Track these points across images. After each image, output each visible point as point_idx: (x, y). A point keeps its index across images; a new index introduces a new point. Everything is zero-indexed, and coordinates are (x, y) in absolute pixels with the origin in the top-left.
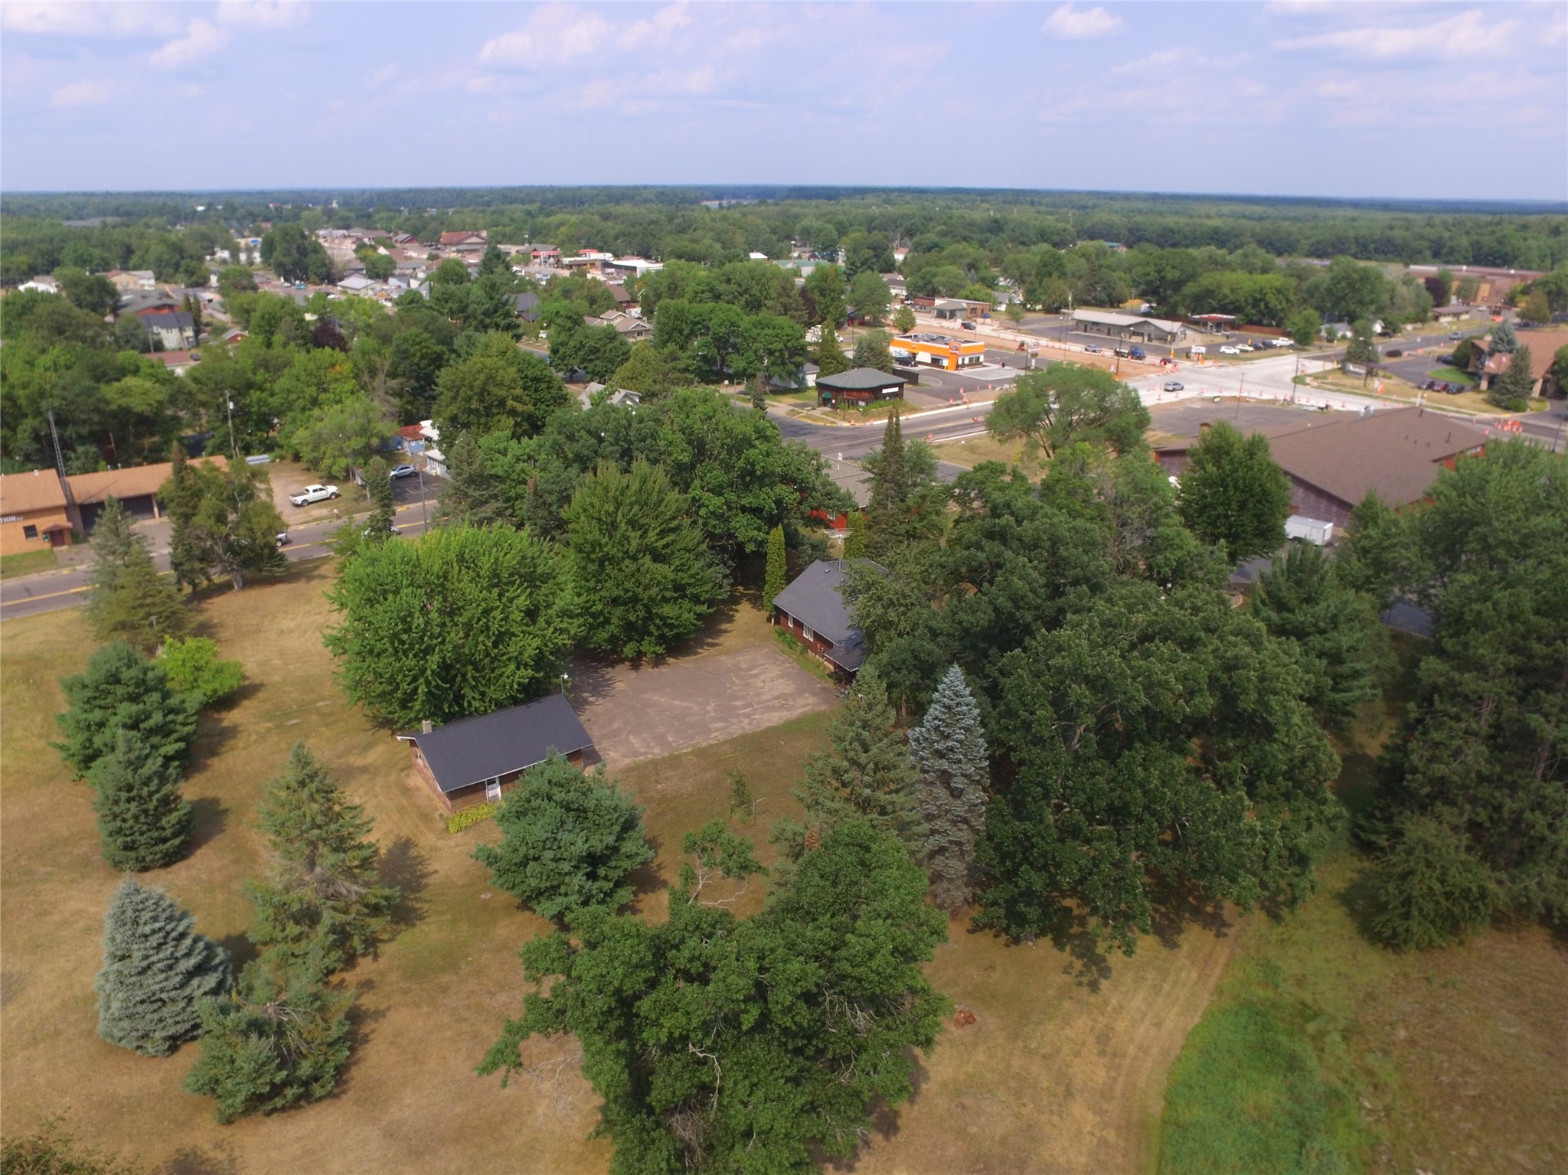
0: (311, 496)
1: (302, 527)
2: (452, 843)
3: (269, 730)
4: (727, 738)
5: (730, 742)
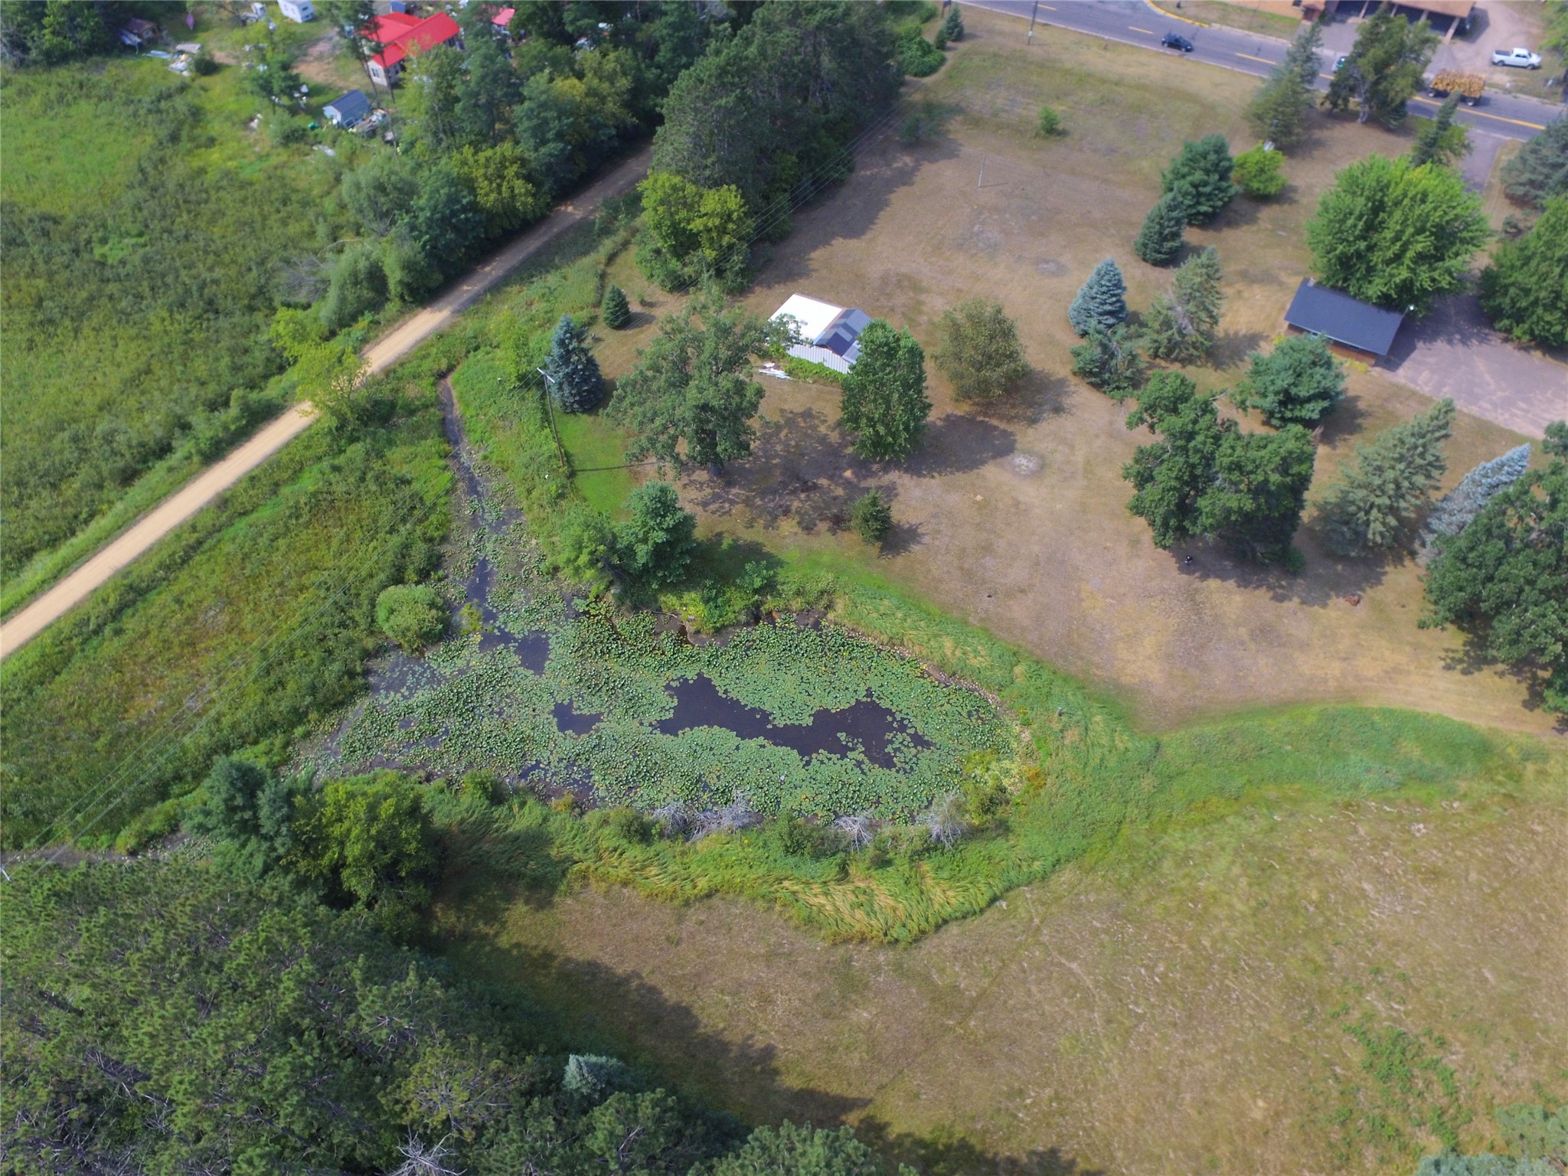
0: (1511, 59)
3: (1267, 229)
4: (1478, 415)
5: (1474, 418)
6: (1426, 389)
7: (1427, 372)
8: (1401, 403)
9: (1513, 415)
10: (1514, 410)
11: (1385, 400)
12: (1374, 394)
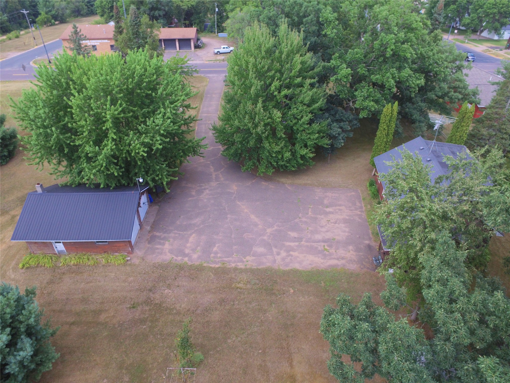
1: (207, 62)
4: (254, 266)
5: (252, 271)
6: (195, 256)
7: (194, 235)
8: (169, 287)
9: (289, 250)
10: (288, 244)
11: (150, 290)
12: (137, 287)
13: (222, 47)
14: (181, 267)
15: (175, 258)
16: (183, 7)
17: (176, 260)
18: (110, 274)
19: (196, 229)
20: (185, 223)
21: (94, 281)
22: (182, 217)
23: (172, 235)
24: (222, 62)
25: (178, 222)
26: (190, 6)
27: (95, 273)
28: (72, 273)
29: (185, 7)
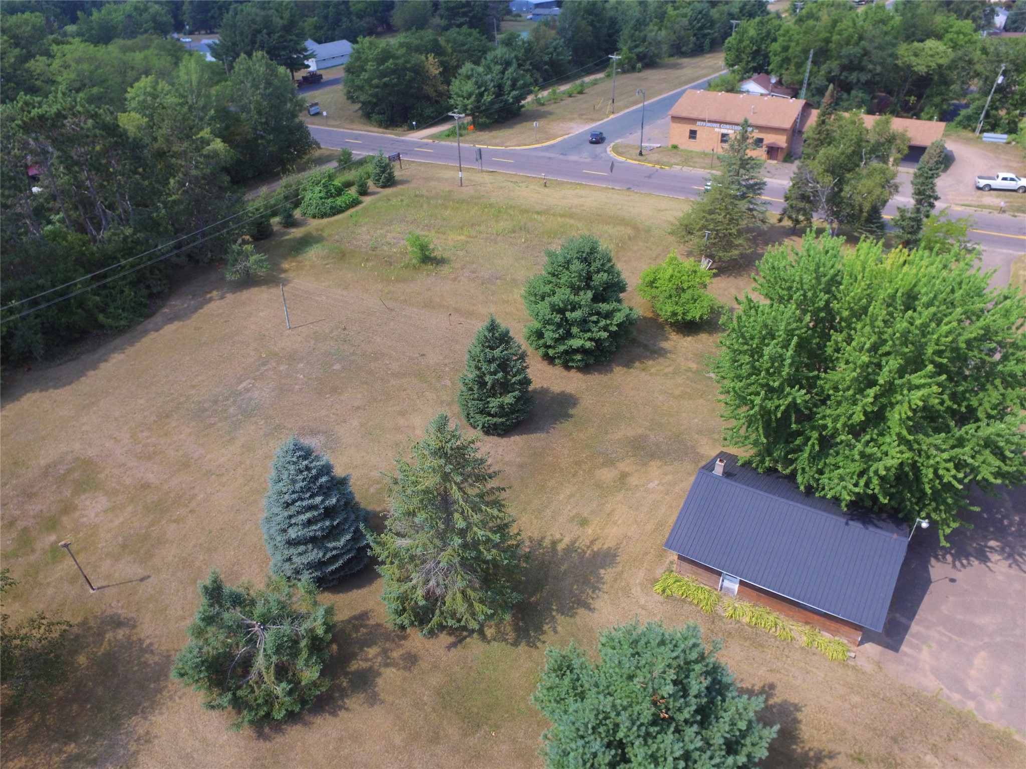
0: (997, 183)
1: (959, 208)
2: (642, 601)
3: (689, 370)
6: (992, 707)
7: (982, 654)
8: (935, 750)
11: (894, 740)
12: (868, 721)
13: (1002, 175)
14: (963, 721)
15: (946, 691)
16: (915, 69)
17: (949, 698)
18: (814, 670)
19: (987, 640)
20: (960, 617)
21: (783, 671)
22: (951, 599)
23: (933, 633)
24: (996, 215)
25: (945, 610)
26: (933, 65)
27: (787, 657)
28: (746, 639)
29: (921, 69)
